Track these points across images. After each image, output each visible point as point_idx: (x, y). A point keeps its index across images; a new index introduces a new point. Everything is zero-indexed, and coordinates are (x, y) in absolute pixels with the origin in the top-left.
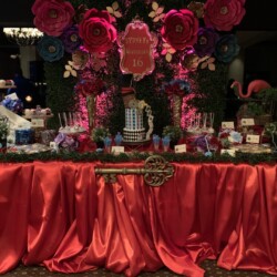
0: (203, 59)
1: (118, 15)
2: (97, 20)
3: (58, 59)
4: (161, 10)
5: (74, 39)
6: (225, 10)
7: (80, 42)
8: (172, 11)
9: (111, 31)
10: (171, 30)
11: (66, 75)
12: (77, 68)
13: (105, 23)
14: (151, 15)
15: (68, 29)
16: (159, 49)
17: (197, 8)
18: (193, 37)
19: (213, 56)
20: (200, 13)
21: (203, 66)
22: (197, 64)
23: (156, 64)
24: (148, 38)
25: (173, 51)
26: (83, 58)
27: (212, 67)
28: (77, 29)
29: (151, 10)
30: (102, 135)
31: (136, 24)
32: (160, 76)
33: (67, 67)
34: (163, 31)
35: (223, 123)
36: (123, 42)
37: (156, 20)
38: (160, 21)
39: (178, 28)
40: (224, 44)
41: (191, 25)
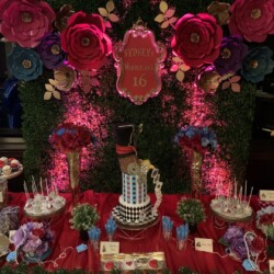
0: (225, 77)
1: (114, 18)
2: (85, 27)
3: (35, 77)
4: (172, 12)
5: (55, 51)
6: (258, 14)
7: (63, 55)
8: (188, 15)
9: (104, 41)
10: (184, 40)
11: (47, 96)
12: (61, 88)
13: (97, 31)
14: (159, 19)
15: (47, 39)
16: (168, 64)
17: (220, 10)
18: (213, 50)
19: (238, 74)
20: (224, 18)
21: (225, 86)
22: (216, 85)
23: (164, 84)
24: (154, 49)
25: (185, 68)
26: (68, 75)
27: (236, 88)
28: (58, 39)
29: (158, 12)
30: (86, 221)
31: (138, 31)
32: (168, 98)
33: (48, 87)
34: (174, 41)
35: (262, 192)
36: (121, 55)
37: (164, 26)
38: (170, 26)
39: (195, 38)
40: (254, 59)
41: (211, 35)
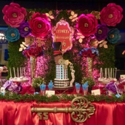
0: (100, 42)
1: (52, 17)
2: (40, 19)
3: (16, 40)
4: (76, 15)
5: (26, 30)
6: (111, 16)
7: (30, 31)
8: (82, 15)
9: (48, 25)
11: (21, 50)
12: (27, 46)
13: (44, 21)
14: (71, 18)
15: (23, 24)
16: (75, 36)
17: (96, 14)
18: (94, 29)
19: (106, 40)
20: (98, 17)
21: (101, 46)
22: (97, 45)
23: (73, 45)
24: (69, 30)
25: (83, 37)
26: (31, 40)
27: (106, 46)
28: (28, 24)
29: (70, 15)
31: (62, 23)
32: (76, 51)
33: (21, 45)
34: (77, 26)
36: (55, 32)
37: (73, 21)
38: (75, 21)
39: (86, 25)
40: (112, 33)
41: (93, 23)
